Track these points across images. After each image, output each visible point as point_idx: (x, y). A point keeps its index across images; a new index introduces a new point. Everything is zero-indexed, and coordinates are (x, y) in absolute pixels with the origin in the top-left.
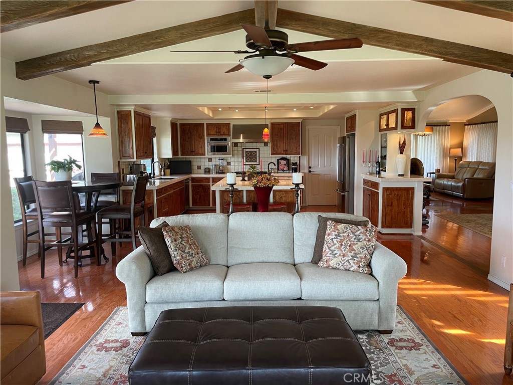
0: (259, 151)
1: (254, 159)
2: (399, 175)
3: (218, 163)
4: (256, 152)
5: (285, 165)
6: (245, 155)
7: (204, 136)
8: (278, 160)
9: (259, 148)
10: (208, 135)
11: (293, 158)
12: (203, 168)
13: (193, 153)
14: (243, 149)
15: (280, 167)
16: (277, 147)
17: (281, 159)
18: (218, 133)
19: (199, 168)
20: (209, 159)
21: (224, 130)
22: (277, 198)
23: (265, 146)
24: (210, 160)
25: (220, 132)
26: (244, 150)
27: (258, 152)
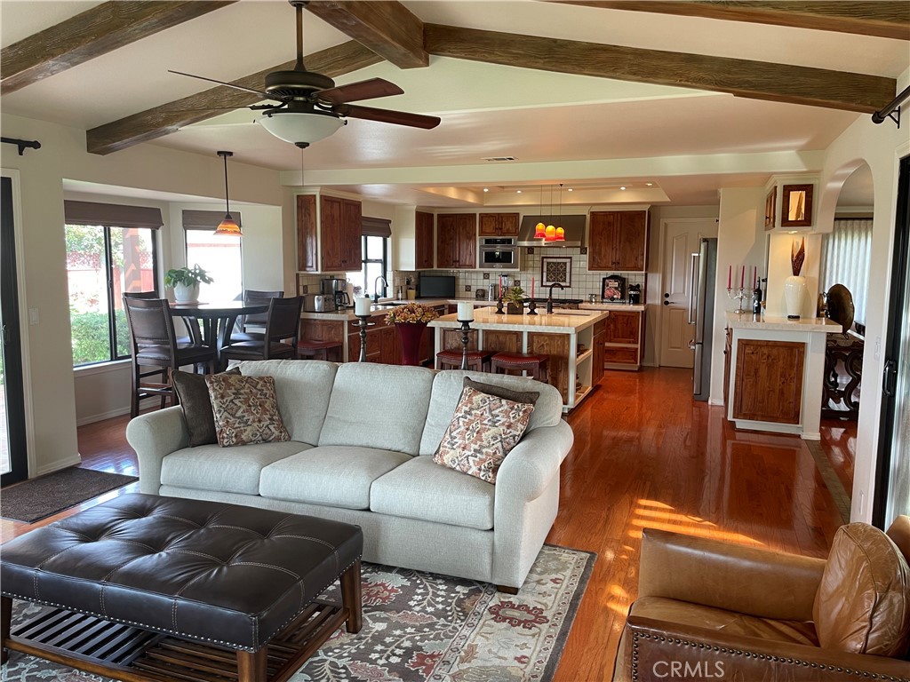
0: (571, 262)
1: (561, 277)
2: (789, 317)
3: (498, 282)
4: (565, 264)
5: (616, 288)
6: (545, 269)
7: (475, 235)
8: (604, 279)
9: (570, 258)
10: (482, 233)
11: (635, 277)
12: (474, 289)
13: (457, 263)
14: (543, 258)
15: (607, 292)
16: (600, 254)
17: (608, 278)
18: (499, 230)
19: (468, 288)
20: (484, 274)
21: (508, 225)
22: (535, 346)
23: (581, 253)
24: (486, 276)
25: (501, 229)
26: (545, 260)
27: (568, 265)
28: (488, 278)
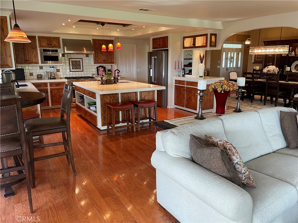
1: (74, 67)
3: (48, 71)
4: (80, 61)
5: (103, 71)
6: (71, 64)
7: (37, 47)
8: (97, 68)
9: (82, 59)
10: (40, 46)
11: (108, 66)
12: (35, 75)
13: (27, 62)
14: (69, 59)
15: (100, 73)
16: (98, 57)
17: (100, 67)
18: (50, 45)
19: (31, 74)
20: (40, 67)
21: (55, 43)
23: (86, 57)
24: (41, 68)
25: (51, 44)
28: (42, 69)
